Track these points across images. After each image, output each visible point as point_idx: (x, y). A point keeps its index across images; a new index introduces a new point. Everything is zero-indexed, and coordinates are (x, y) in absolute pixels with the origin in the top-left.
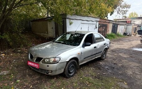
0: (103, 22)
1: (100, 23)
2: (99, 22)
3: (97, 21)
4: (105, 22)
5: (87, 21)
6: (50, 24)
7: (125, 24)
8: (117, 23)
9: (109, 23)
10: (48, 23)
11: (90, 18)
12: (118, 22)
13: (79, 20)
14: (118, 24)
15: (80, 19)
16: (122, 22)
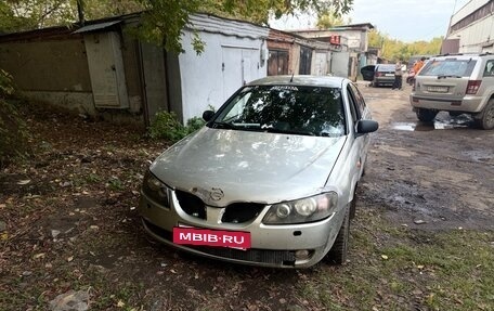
0: (279, 42)
1: (270, 44)
2: (268, 40)
3: (262, 39)
4: (284, 42)
5: (238, 37)
6: (96, 51)
7: (327, 47)
8: (310, 44)
9: (292, 43)
10: (90, 47)
11: (246, 26)
12: (313, 40)
13: (215, 33)
14: (313, 49)
15: (216, 30)
16: (319, 39)
